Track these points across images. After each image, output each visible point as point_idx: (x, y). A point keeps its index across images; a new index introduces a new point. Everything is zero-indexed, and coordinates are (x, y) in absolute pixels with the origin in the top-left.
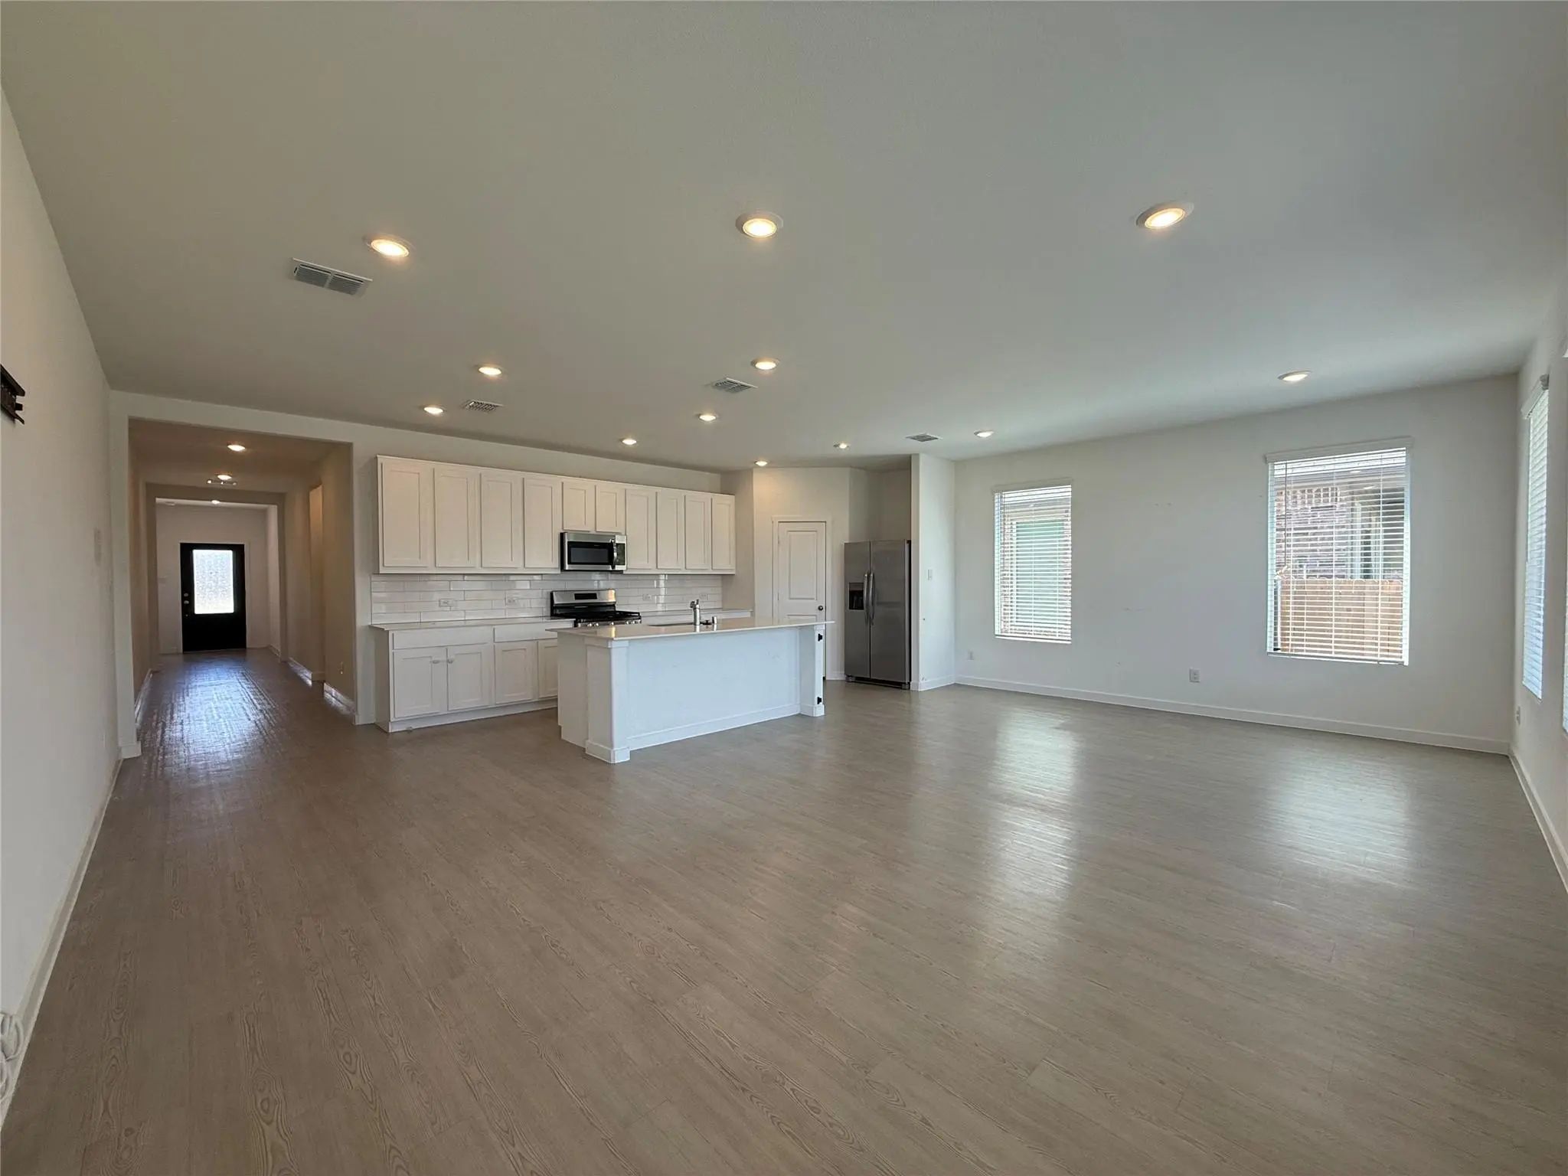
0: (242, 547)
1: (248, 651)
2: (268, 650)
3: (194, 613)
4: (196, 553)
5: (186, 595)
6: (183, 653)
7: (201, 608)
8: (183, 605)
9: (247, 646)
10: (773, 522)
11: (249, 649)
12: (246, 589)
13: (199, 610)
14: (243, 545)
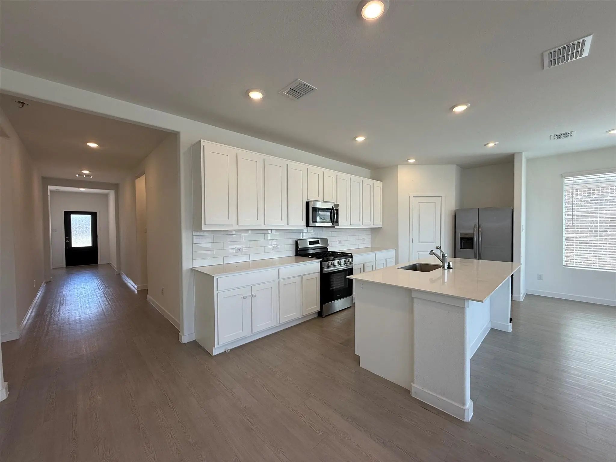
0: (96, 213)
1: (99, 265)
2: (109, 265)
3: (71, 247)
4: (73, 216)
5: (67, 237)
6: (66, 267)
7: (75, 244)
8: (66, 243)
9: (99, 263)
10: (410, 197)
11: (99, 264)
12: (98, 234)
13: (74, 244)
14: (96, 212)
